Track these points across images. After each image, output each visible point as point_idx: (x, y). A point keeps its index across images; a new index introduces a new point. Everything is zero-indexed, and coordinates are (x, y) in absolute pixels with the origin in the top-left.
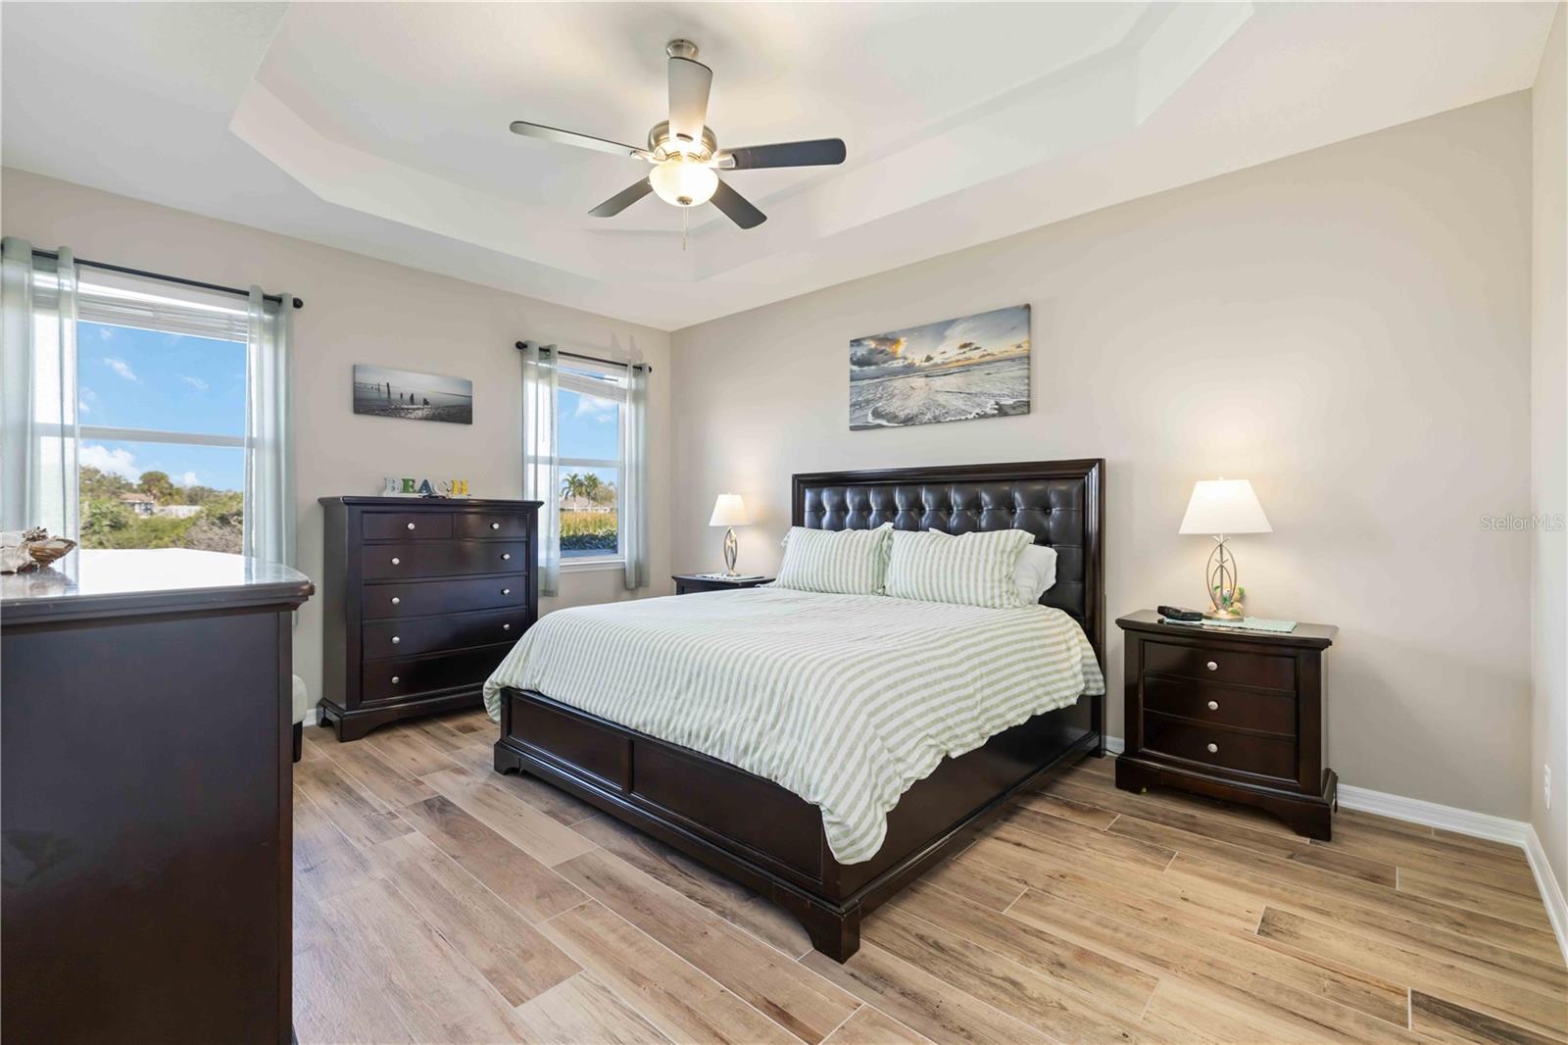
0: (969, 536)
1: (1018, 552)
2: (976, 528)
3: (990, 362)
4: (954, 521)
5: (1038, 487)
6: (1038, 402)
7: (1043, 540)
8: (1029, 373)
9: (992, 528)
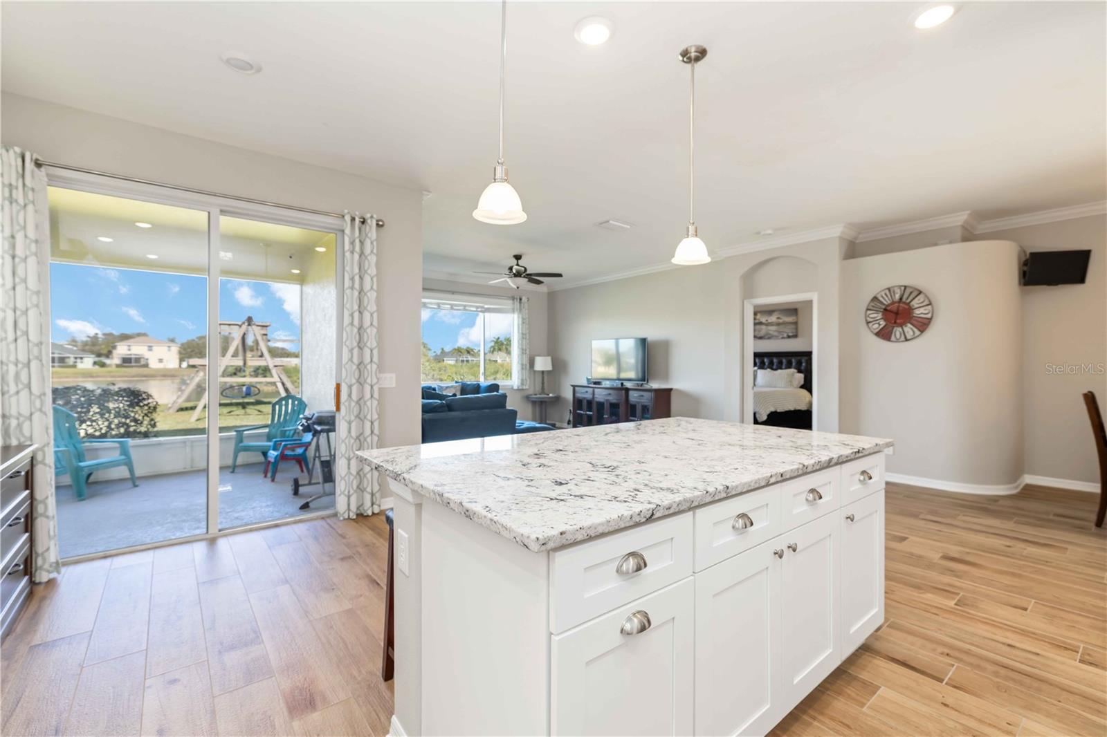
0: (779, 371)
1: (793, 374)
2: (781, 368)
3: (784, 323)
4: (775, 367)
5: (799, 358)
6: (799, 334)
7: (800, 371)
8: (797, 329)
9: (786, 368)
